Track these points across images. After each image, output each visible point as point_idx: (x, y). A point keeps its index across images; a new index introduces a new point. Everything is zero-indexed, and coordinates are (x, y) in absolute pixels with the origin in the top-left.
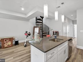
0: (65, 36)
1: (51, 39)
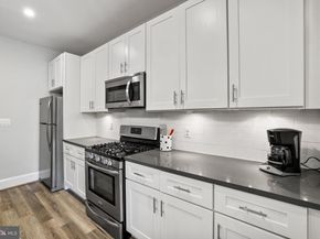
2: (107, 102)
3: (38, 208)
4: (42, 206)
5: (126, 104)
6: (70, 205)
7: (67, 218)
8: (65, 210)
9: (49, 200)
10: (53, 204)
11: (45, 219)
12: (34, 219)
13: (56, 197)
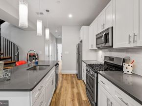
0: (47, 60)
1: (28, 68)
2: (96, 44)
3: (72, 83)
4: (73, 83)
5: (103, 45)
6: (82, 86)
7: (79, 90)
8: (79, 87)
9: (76, 82)
10: (77, 83)
11: (73, 88)
12: (70, 86)
13: (79, 81)
